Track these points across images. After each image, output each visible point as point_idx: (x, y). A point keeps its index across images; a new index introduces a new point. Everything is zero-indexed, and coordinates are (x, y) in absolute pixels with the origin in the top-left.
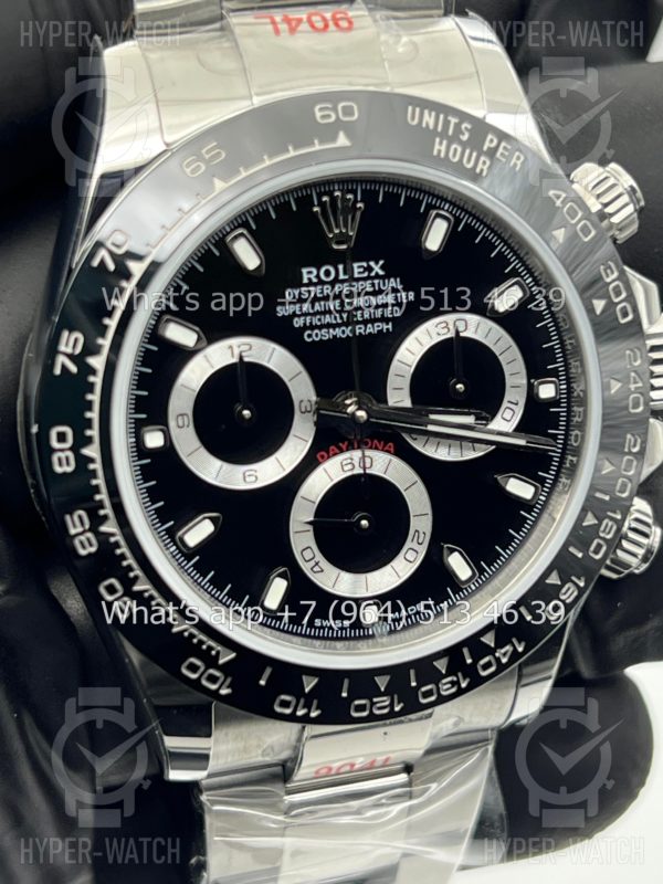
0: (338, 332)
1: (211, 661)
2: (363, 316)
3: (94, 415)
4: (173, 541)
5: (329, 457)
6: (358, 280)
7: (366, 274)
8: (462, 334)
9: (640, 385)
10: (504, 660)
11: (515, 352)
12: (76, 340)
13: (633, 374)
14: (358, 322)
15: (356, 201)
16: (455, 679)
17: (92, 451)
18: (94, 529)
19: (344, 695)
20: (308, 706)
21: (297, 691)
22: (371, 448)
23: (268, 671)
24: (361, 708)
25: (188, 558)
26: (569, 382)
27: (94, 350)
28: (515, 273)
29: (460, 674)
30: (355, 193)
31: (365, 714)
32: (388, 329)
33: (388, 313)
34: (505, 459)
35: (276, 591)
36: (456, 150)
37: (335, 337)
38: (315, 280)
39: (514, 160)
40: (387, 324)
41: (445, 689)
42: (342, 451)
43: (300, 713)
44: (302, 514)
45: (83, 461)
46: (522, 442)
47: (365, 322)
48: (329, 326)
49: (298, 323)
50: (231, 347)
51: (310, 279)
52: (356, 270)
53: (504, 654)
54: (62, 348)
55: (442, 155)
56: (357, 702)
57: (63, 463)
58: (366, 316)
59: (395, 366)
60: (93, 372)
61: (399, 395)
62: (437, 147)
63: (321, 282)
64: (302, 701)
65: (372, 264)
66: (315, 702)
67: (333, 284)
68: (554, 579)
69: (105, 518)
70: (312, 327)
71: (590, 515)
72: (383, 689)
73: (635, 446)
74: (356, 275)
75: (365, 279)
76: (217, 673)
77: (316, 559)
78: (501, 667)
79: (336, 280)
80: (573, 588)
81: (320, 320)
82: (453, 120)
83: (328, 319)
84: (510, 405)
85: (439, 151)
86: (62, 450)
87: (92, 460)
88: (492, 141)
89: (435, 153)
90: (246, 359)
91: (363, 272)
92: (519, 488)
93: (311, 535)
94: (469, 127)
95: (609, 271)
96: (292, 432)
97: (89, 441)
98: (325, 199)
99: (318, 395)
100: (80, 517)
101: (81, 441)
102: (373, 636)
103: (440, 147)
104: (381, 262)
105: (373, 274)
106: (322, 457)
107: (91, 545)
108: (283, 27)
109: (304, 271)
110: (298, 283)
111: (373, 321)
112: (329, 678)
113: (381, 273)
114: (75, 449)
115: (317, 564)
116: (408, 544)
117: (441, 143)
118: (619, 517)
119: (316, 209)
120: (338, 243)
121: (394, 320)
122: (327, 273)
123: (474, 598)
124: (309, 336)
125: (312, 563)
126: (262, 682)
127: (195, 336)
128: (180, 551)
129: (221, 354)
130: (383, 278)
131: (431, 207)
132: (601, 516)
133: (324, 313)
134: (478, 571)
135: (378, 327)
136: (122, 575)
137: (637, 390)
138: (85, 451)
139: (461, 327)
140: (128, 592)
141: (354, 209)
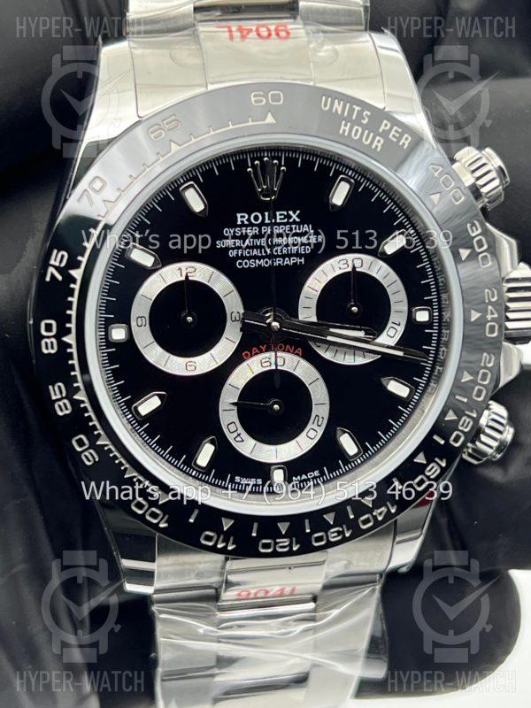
0: (262, 262)
1: (153, 502)
2: (282, 252)
3: (73, 313)
4: (130, 410)
5: (251, 356)
6: (279, 224)
7: (286, 220)
8: (357, 270)
9: (496, 316)
10: (380, 518)
11: (399, 285)
12: (63, 256)
13: (490, 307)
14: (278, 256)
15: (280, 165)
16: (341, 529)
17: (70, 339)
18: (69, 396)
19: (254, 534)
20: (226, 541)
21: (218, 529)
22: (284, 351)
23: (196, 512)
24: (266, 546)
25: (141, 423)
26: (440, 311)
27: (77, 265)
28: (401, 226)
29: (344, 526)
30: (279, 159)
31: (270, 551)
32: (301, 263)
33: (301, 250)
34: (386, 365)
35: (205, 454)
36: (357, 130)
37: (260, 266)
38: (246, 223)
39: (403, 140)
40: (301, 259)
41: (333, 537)
42: (261, 352)
43: (220, 546)
44: (229, 396)
45: (63, 346)
46: (400, 354)
47: (283, 256)
48: (255, 257)
49: (232, 254)
50: (180, 269)
51: (242, 221)
52: (278, 217)
53: (380, 513)
54: (52, 262)
55: (346, 134)
56: (264, 541)
57: (49, 347)
58: (285, 252)
59: (305, 291)
60: (74, 281)
61: (307, 312)
62: (343, 127)
64: (222, 537)
65: (291, 213)
66: (232, 539)
67: (260, 226)
68: (421, 459)
69: (78, 388)
70: (243, 258)
71: (451, 412)
72: (284, 533)
73: (489, 362)
74: (278, 221)
75: (285, 224)
76: (158, 512)
77: (239, 432)
78: (377, 524)
79: (263, 223)
80: (437, 467)
81: (249, 253)
82: (357, 108)
83: (255, 252)
84: (394, 325)
85: (344, 131)
86: (48, 337)
87: (70, 346)
88: (386, 125)
89: (341, 132)
90: (190, 278)
91: (284, 219)
92: (397, 388)
93: (235, 413)
94: (369, 113)
95: (474, 228)
96: (225, 335)
97: (68, 331)
98: (256, 162)
99: (245, 308)
100: (59, 387)
101: (63, 331)
103: (344, 128)
104: (298, 212)
105: (291, 220)
106: (247, 355)
107: (67, 409)
108: (237, 34)
109: (239, 215)
110: (233, 224)
111: (290, 256)
112: (243, 521)
113: (298, 220)
114: (58, 336)
115: (239, 435)
116: (310, 425)
117: (346, 125)
118: (475, 415)
119: (249, 169)
120: (265, 196)
121: (305, 256)
122: (256, 218)
123: (359, 470)
124: (240, 264)
125: (235, 434)
126: (191, 521)
127: (152, 259)
128: (135, 419)
129: (172, 274)
130: (299, 224)
131: (337, 173)
132: (460, 414)
133: (252, 247)
134: (363, 449)
135: (293, 260)
136: (89, 431)
137: (493, 320)
138: (65, 339)
139: (358, 264)
140: (93, 446)
141: (279, 171)
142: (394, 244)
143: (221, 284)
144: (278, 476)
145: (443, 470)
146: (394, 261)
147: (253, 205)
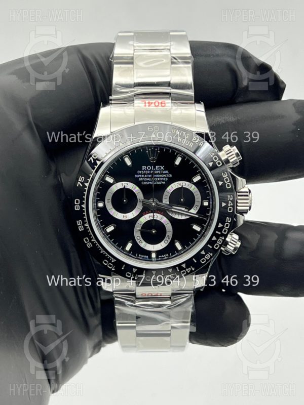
1: (110, 261)
2: (157, 179)
3: (85, 197)
4: (104, 230)
5: (146, 214)
6: (157, 170)
8: (184, 187)
10: (189, 272)
11: (198, 192)
12: (83, 179)
13: (230, 202)
14: (156, 181)
15: (157, 150)
17: (84, 206)
18: (83, 225)
19: (144, 275)
21: (132, 272)
23: (124, 266)
25: (107, 235)
26: (212, 202)
27: (87, 182)
28: (200, 172)
29: (176, 274)
30: (158, 148)
32: (164, 184)
33: (164, 179)
34: (192, 220)
35: (129, 246)
37: (150, 184)
39: (201, 144)
40: (164, 182)
42: (149, 213)
44: (138, 227)
45: (82, 208)
46: (197, 216)
47: (158, 181)
48: (148, 181)
49: (140, 179)
50: (123, 184)
51: (144, 169)
53: (188, 270)
54: (79, 180)
57: (77, 208)
58: (159, 179)
59: (165, 193)
60: (86, 187)
61: (166, 201)
63: (147, 170)
64: (133, 275)
65: (161, 167)
66: (136, 275)
67: (150, 171)
68: (203, 252)
69: (86, 222)
70: (144, 181)
71: (214, 237)
72: (154, 275)
73: (229, 221)
75: (159, 170)
76: (111, 264)
77: (141, 240)
79: (151, 170)
80: (209, 256)
82: (185, 133)
83: (148, 179)
84: (196, 206)
86: (77, 205)
87: (84, 208)
88: (195, 138)
90: (126, 187)
91: (158, 168)
92: (197, 228)
93: (140, 233)
94: (189, 134)
95: (225, 174)
96: (137, 207)
97: (84, 203)
98: (149, 149)
99: (144, 198)
100: (80, 222)
101: (82, 203)
102: (152, 261)
104: (163, 166)
105: (161, 169)
106: (144, 214)
107: (82, 229)
108: (147, 105)
109: (143, 167)
110: (141, 170)
112: (140, 270)
114: (80, 205)
116: (165, 239)
118: (223, 238)
119: (147, 152)
120: (152, 161)
121: (166, 181)
122: (149, 168)
123: (182, 255)
124: (143, 183)
125: (139, 240)
126: (123, 268)
127: (113, 181)
128: (105, 233)
129: (119, 186)
130: (164, 170)
131: (178, 154)
132: (218, 238)
133: (147, 178)
134: (184, 248)
135: (161, 183)
136: (89, 237)
137: (231, 206)
138: (82, 206)
139: (184, 185)
140: (90, 241)
141: (157, 152)
142: (197, 179)
143: (136, 189)
144: (154, 255)
145: (211, 257)
146: (197, 184)
147: (148, 163)
